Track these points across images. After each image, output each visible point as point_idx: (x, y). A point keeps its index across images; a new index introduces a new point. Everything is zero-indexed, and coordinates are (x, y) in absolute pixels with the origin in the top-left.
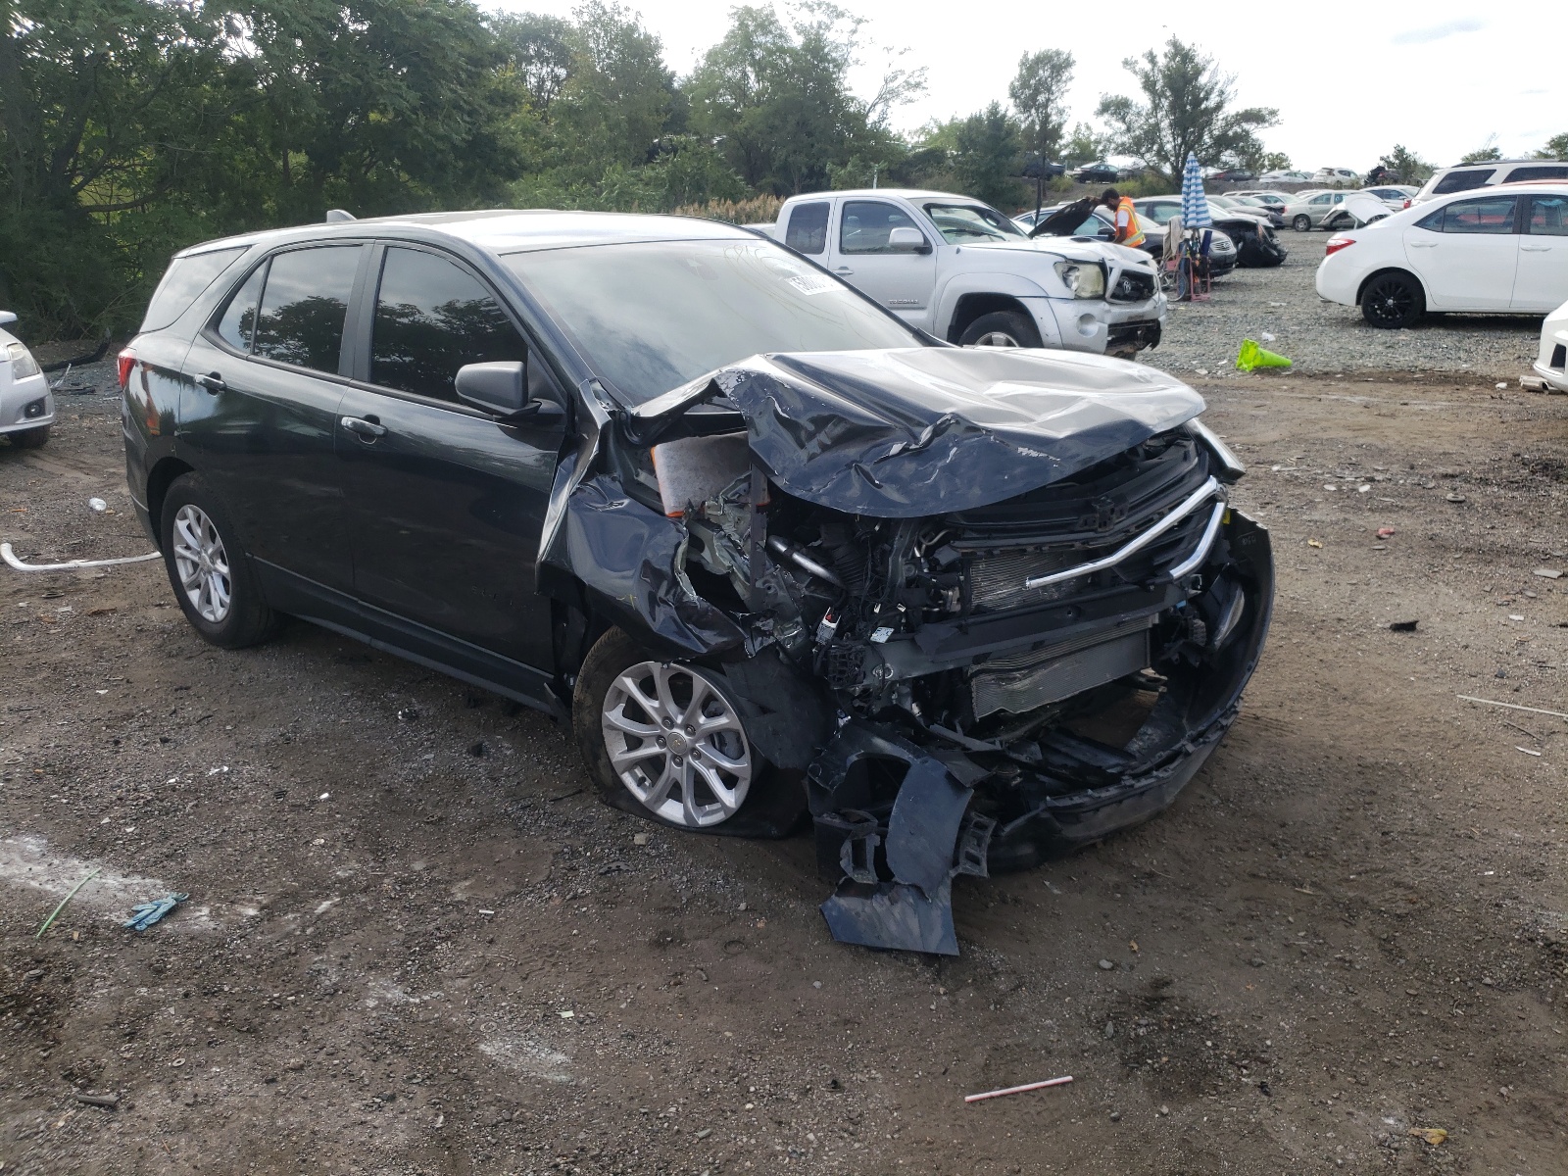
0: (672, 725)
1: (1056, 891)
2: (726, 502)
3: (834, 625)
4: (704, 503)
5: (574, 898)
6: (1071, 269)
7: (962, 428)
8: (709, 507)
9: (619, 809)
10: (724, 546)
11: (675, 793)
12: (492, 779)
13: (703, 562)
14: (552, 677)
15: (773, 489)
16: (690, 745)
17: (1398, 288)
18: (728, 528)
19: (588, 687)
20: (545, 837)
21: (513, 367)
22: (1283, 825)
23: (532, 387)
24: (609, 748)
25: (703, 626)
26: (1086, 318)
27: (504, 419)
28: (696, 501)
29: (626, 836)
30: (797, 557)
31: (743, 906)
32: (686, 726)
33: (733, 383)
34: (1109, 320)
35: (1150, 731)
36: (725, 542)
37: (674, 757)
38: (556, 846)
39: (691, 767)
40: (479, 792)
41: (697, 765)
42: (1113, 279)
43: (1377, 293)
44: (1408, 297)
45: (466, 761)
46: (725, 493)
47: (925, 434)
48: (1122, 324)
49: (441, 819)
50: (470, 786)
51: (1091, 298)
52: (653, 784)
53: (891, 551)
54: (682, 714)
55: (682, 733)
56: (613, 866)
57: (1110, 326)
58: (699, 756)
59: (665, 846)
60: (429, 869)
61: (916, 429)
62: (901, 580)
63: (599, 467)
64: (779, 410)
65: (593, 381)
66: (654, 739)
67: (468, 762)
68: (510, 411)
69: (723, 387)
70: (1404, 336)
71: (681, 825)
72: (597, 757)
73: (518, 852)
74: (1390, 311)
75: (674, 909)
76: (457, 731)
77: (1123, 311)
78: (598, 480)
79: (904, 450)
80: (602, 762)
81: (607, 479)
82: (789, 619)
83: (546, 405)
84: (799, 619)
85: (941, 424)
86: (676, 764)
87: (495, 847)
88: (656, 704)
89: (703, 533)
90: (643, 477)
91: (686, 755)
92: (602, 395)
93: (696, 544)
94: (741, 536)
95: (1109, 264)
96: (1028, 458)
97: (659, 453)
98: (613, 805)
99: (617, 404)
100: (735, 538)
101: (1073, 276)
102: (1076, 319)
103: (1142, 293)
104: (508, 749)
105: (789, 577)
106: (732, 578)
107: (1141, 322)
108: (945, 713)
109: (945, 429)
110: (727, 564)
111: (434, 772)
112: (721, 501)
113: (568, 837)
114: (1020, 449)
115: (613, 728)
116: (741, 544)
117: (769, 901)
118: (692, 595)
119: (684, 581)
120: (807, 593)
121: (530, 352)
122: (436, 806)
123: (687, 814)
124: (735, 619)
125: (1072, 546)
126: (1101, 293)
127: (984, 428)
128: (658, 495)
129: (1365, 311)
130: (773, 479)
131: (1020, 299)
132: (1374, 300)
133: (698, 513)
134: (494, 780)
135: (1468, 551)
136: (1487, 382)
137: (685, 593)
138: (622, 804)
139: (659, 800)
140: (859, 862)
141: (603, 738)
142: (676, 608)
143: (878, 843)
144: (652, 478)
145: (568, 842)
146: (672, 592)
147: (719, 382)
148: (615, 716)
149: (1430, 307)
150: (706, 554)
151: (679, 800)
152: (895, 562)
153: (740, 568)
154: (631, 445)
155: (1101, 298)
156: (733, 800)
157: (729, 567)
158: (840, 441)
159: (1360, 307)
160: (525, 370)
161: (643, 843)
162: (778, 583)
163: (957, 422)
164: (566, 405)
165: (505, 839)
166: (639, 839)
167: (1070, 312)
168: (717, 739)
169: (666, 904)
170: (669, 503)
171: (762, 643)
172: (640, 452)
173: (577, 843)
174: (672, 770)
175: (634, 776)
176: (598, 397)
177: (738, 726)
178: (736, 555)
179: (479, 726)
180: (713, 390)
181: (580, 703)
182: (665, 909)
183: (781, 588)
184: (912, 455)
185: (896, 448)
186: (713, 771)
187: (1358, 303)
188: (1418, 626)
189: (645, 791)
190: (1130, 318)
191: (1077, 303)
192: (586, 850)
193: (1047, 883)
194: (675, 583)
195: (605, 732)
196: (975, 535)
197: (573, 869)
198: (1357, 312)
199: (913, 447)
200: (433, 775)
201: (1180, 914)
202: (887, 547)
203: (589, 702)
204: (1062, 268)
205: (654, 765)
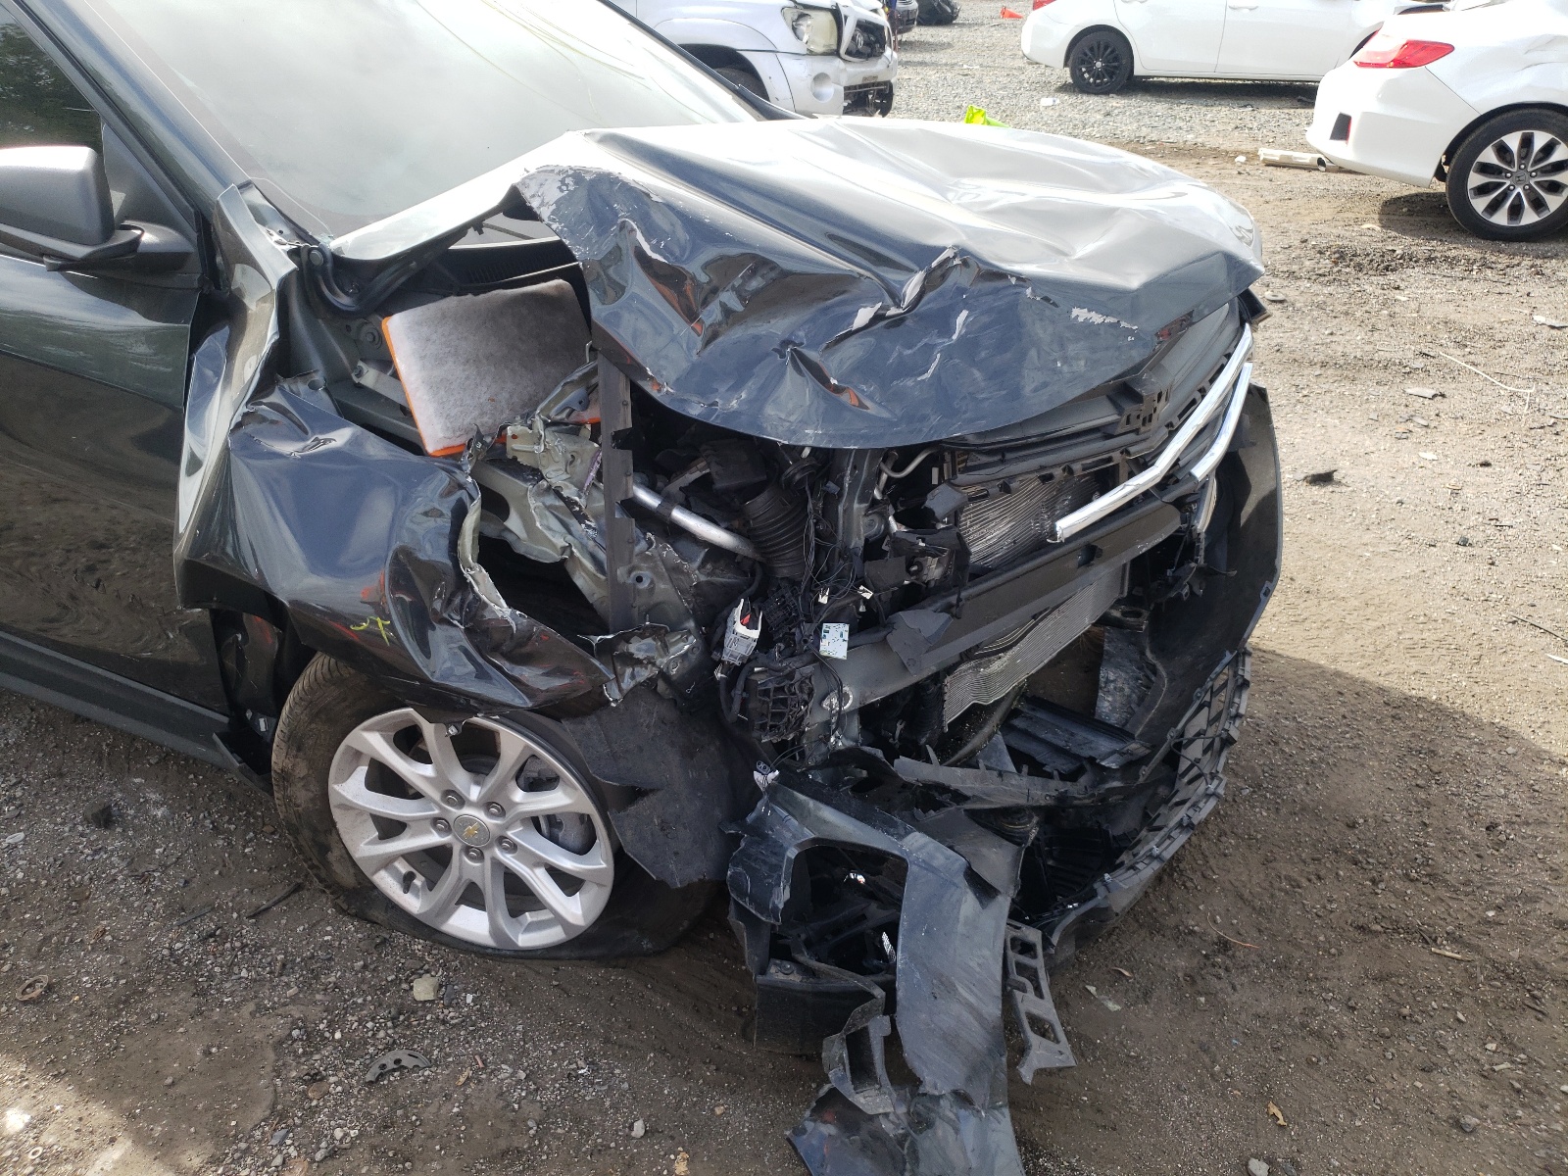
0: (462, 801)
1: (1113, 1006)
2: (547, 425)
3: (755, 634)
4: (504, 428)
5: (332, 1154)
6: (801, 16)
7: (973, 272)
8: (514, 437)
9: (373, 923)
10: (548, 508)
11: (472, 896)
12: (137, 878)
13: (509, 538)
14: (225, 720)
15: (643, 403)
16: (495, 833)
17: (1106, 48)
18: (555, 475)
19: (299, 749)
20: (251, 1006)
21: (74, 159)
22: (1352, 826)
23: (117, 199)
24: (346, 838)
25: (525, 660)
26: (820, 78)
27: (65, 265)
28: (487, 422)
29: (397, 982)
30: (679, 515)
31: (639, 1129)
32: (487, 805)
33: (553, 194)
34: (845, 82)
35: (1112, 677)
36: (551, 500)
37: (467, 850)
38: (277, 1026)
39: (497, 864)
40: (115, 911)
41: (510, 860)
42: (849, 29)
43: (1086, 55)
44: (1116, 59)
45: (84, 841)
46: (547, 408)
47: (912, 287)
48: (855, 87)
49: (50, 988)
50: (100, 901)
51: (824, 54)
52: (431, 884)
53: (840, 495)
54: (477, 783)
55: (480, 815)
56: (388, 1060)
57: (846, 88)
58: (514, 847)
59: (470, 998)
60: (37, 1125)
61: (891, 275)
62: (857, 542)
63: (281, 364)
64: (646, 247)
65: (245, 186)
66: (428, 822)
67: (90, 844)
68: (79, 251)
69: (534, 204)
70: (1115, 102)
71: (487, 947)
72: (324, 849)
73: (207, 1053)
74: (1097, 76)
75: (520, 1152)
76: (61, 775)
77: (857, 72)
78: (282, 390)
79: (877, 318)
80: (332, 857)
81: (302, 387)
82: (675, 628)
83: (150, 237)
84: (691, 624)
85: (940, 265)
86: (472, 858)
87: (162, 1044)
88: (428, 770)
89: (505, 484)
90: (370, 377)
91: (489, 847)
92: (267, 216)
93: (495, 505)
94: (581, 489)
95: (844, 12)
96: (1088, 325)
97: (400, 330)
98: (361, 917)
99: (300, 233)
100: (570, 492)
101: (804, 26)
102: (810, 80)
103: (873, 48)
104: (157, 804)
105: (668, 552)
106: (569, 567)
107: (873, 85)
108: (900, 727)
109: (944, 277)
110: (560, 542)
111: (27, 872)
112: (539, 425)
113: (294, 1000)
114: (1076, 312)
115: (348, 807)
116: (582, 502)
117: (678, 1105)
118: (499, 608)
119: (482, 583)
120: (703, 578)
121: (104, 128)
122: (37, 956)
123: (495, 931)
124: (587, 646)
125: (1110, 460)
126: (835, 47)
127: (1013, 274)
128: (406, 412)
129: (1073, 75)
130: (641, 383)
131: (744, 53)
132: (1083, 62)
133: (491, 448)
134: (143, 878)
135: (1324, 365)
136: (1229, 156)
137: (485, 605)
138: (378, 914)
139: (445, 910)
140: (861, 1071)
141: (334, 824)
142: (467, 631)
143: (888, 1031)
144: (387, 377)
145: (296, 1012)
146: (457, 601)
147: (527, 194)
148: (352, 789)
149: (1138, 71)
150: (514, 523)
151: (481, 906)
152: (848, 511)
153: (583, 547)
154: (336, 312)
155: (836, 53)
156: (579, 912)
157: (564, 549)
158: (759, 304)
159: (1068, 69)
160: (99, 165)
161: (431, 997)
162: (654, 569)
163: (965, 263)
164: (194, 235)
165: (178, 1023)
166: (423, 989)
167: (800, 71)
168: (549, 826)
169: (503, 1144)
170: (434, 431)
171: (633, 676)
172: (355, 324)
173: (314, 1012)
174: (464, 868)
175: (395, 873)
176: (261, 219)
177: (588, 807)
178: (573, 522)
179: (100, 761)
180: (516, 206)
181: (286, 776)
182: (504, 1154)
183: (660, 576)
184: (888, 327)
185: (864, 316)
186: (541, 872)
187: (1066, 65)
188: (1336, 476)
189: (417, 896)
190: (865, 79)
191: (810, 59)
192: (331, 1026)
193: (1092, 989)
194: (463, 585)
195: (337, 814)
196: (984, 459)
197: (315, 1078)
198: (1066, 76)
199: (893, 311)
200: (26, 881)
201: (1303, 1026)
202: (832, 486)
203: (302, 770)
204: (792, 14)
205: (435, 860)
